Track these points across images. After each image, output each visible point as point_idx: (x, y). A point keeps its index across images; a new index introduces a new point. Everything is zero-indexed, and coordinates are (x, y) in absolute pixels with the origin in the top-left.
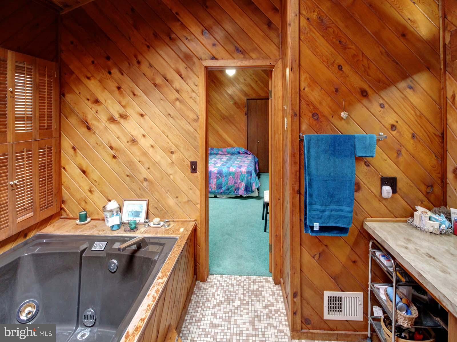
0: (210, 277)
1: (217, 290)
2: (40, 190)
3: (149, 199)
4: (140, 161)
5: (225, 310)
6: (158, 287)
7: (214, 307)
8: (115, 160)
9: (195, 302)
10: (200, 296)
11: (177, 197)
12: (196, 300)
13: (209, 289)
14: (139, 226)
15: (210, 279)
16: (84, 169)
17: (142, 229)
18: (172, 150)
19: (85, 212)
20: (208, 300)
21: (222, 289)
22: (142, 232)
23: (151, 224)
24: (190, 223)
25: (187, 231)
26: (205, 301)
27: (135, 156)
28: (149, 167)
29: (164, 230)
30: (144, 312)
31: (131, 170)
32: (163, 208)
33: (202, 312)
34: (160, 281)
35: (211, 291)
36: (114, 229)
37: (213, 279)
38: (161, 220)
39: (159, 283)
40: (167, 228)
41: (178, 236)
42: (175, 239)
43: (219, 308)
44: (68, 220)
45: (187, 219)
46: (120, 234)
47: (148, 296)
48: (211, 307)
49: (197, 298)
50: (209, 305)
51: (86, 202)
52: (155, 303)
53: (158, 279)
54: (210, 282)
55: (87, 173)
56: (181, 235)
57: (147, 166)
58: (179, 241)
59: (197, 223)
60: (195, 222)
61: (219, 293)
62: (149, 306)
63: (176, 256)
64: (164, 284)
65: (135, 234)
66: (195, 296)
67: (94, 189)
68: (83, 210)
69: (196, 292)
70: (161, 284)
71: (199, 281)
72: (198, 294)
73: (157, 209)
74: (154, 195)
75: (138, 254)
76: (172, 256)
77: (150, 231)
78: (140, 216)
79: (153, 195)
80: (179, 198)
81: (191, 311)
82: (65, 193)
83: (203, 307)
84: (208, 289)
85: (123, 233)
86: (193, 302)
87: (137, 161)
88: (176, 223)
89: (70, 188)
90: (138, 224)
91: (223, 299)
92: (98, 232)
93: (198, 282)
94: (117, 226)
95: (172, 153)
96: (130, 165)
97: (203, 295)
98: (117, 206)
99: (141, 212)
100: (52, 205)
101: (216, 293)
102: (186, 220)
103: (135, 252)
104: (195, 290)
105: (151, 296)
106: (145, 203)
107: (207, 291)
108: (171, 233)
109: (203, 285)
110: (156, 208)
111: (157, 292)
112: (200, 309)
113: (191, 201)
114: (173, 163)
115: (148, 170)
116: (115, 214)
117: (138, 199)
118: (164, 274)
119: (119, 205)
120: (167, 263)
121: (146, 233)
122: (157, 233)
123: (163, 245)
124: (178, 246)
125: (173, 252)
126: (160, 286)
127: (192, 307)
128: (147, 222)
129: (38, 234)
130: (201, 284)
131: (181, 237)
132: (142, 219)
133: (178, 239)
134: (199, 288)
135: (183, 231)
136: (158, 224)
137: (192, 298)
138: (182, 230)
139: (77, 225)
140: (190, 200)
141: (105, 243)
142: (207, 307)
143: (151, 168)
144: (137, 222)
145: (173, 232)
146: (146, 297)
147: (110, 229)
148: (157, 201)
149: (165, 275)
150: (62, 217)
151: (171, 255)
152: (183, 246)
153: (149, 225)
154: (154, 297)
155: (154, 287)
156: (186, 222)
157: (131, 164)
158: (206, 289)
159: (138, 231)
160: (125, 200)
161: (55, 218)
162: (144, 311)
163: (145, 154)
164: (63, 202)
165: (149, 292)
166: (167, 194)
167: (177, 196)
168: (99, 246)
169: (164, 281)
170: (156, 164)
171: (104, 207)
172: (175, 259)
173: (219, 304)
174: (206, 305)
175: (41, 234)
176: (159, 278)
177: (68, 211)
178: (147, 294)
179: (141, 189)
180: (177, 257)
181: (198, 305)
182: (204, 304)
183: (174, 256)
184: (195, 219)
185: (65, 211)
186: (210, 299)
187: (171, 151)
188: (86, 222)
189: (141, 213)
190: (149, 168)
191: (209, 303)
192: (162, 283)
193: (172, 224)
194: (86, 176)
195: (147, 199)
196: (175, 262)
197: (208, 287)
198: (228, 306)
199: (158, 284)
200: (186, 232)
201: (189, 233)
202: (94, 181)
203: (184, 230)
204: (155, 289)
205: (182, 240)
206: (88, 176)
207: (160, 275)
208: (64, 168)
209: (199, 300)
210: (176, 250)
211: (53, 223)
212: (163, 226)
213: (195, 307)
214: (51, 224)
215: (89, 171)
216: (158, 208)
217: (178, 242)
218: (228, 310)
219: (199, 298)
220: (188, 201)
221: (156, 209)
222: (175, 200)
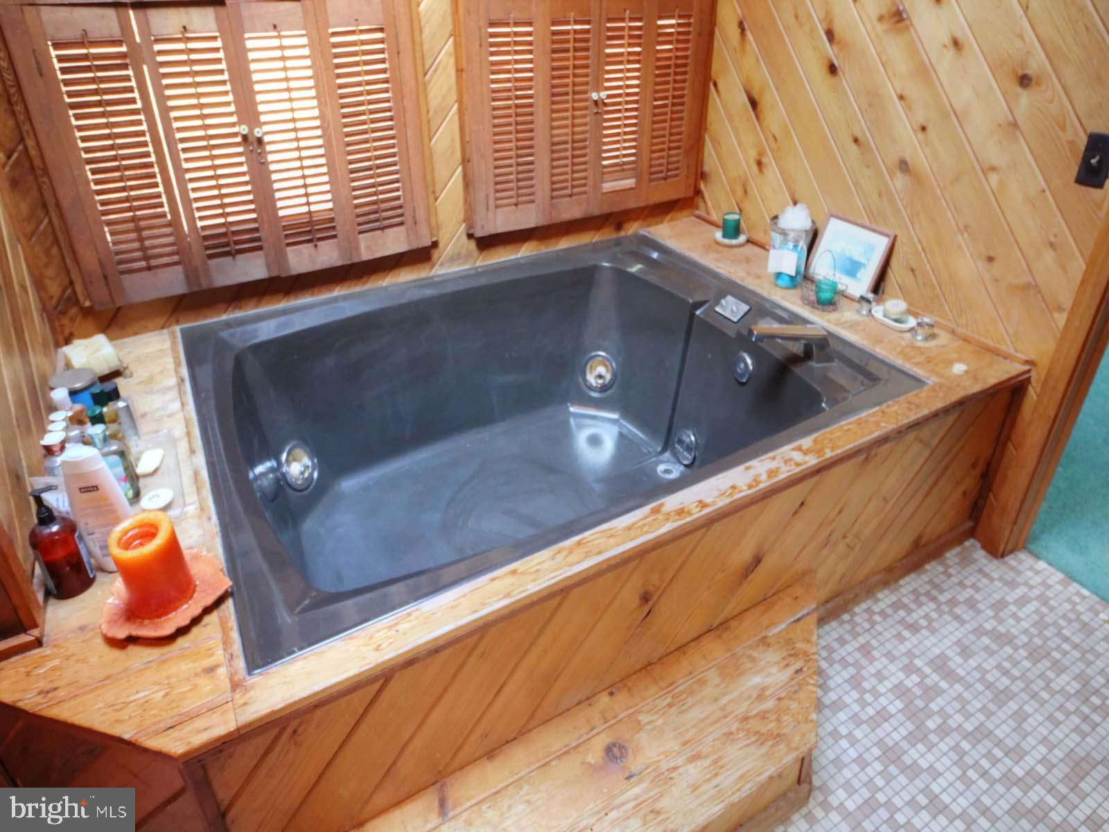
0: (1022, 555)
1: (1022, 602)
2: (653, 130)
3: (898, 233)
4: (901, 98)
5: (1006, 665)
6: (782, 465)
7: (979, 631)
8: (831, 80)
9: (931, 582)
10: (955, 580)
11: (990, 259)
12: (937, 581)
13: (998, 584)
14: (843, 303)
15: (1020, 562)
16: (756, 97)
17: (848, 313)
18: (1027, 72)
19: (736, 217)
20: (971, 604)
21: (1037, 611)
22: (843, 320)
23: (878, 311)
24: (1007, 362)
25: (976, 379)
26: (961, 598)
27: (891, 74)
28: (925, 124)
29: (903, 343)
30: (716, 493)
31: (869, 123)
32: (933, 277)
33: (934, 615)
34: (798, 456)
35: (998, 591)
36: (780, 282)
37: (1031, 568)
38: (910, 312)
39: (790, 460)
40: (919, 344)
41: (932, 380)
42: (919, 382)
43: (994, 647)
44: (703, 223)
45: (1003, 348)
46: (788, 301)
47: (748, 468)
48: (969, 627)
49: (943, 577)
50: (966, 617)
51: (746, 192)
52: (749, 492)
53: (794, 449)
54: (1013, 569)
55: (759, 107)
56: (943, 380)
57: (920, 117)
58: (924, 394)
59: (1033, 374)
60: (1026, 368)
61: (1021, 614)
62: (733, 487)
63: (883, 425)
64: (800, 469)
65: (823, 318)
66: (941, 569)
67: (769, 160)
68: (738, 211)
69: (949, 562)
70: (792, 463)
71: (978, 545)
72: (951, 571)
73: (915, 275)
74: (917, 226)
75: (799, 370)
76: (872, 419)
77: (864, 330)
78: (859, 275)
79: (912, 224)
80: (997, 266)
81: (903, 591)
82: (710, 154)
83: (945, 608)
84: (992, 580)
85: (793, 303)
86: (925, 578)
87: (893, 93)
88: (960, 342)
89: (719, 143)
90: (843, 294)
91: (1025, 639)
92: (745, 274)
93: (973, 545)
94: (787, 279)
95: (1025, 81)
96: (870, 105)
97: (968, 582)
98: (807, 224)
99: (864, 265)
100: (677, 175)
101: (1013, 608)
102: (997, 349)
103: (795, 359)
104: (952, 555)
105: (752, 472)
106: (882, 243)
107: (985, 581)
108: (919, 359)
109: (984, 561)
110: (913, 270)
111: (771, 473)
112: (932, 605)
113: (1040, 292)
114: (1015, 125)
115: (921, 136)
116: (791, 245)
117: (868, 223)
118: (818, 447)
119: (813, 222)
120: (846, 428)
121: (851, 327)
122: (879, 341)
123: (872, 378)
124: (910, 403)
125: (883, 412)
126: (788, 468)
127: (915, 585)
128: (868, 301)
129: (642, 232)
130: (980, 554)
131: (941, 386)
132: (860, 285)
133: (926, 388)
134: (965, 561)
135: (961, 373)
136: (896, 321)
137: (928, 567)
138: (959, 368)
139: (717, 243)
140: (1037, 285)
141: (745, 308)
142: (957, 618)
143: (931, 131)
144: (840, 287)
145: (929, 362)
146: (740, 468)
147: (773, 279)
148: (919, 248)
149: (820, 452)
150: (697, 212)
151: (873, 415)
152: (926, 412)
153: (870, 311)
154: (756, 481)
155: (774, 458)
156: (995, 352)
157: (873, 100)
158: (986, 575)
159: (834, 316)
160: (832, 216)
161: (682, 209)
162: (718, 490)
163: (924, 72)
164: (703, 176)
165: (753, 463)
166: (960, 237)
167: (992, 254)
168: (731, 309)
169: (806, 463)
170: (952, 115)
171: (776, 217)
172: (873, 432)
173: (1004, 639)
174: (958, 610)
175: (646, 234)
176: (799, 449)
177: (709, 204)
178: (747, 464)
179: (884, 193)
180: (884, 431)
181: (935, 593)
182: (953, 602)
183: (877, 424)
184: (1032, 357)
185: (705, 202)
186: (981, 606)
187: (1021, 72)
188: (734, 242)
189: (863, 270)
190: (924, 129)
191: (971, 613)
192: (798, 465)
193: (944, 338)
194: (757, 117)
195: (892, 234)
196: (868, 438)
197: (995, 575)
198: (1027, 664)
199: (787, 457)
200: (968, 383)
201: (977, 388)
202: (771, 136)
203: (967, 372)
204: (773, 465)
205: (937, 396)
206: (762, 116)
207: (806, 442)
208: (715, 85)
209: (944, 586)
210: (896, 412)
211: (677, 219)
212: (911, 330)
213: (922, 591)
214: (671, 220)
215: (765, 104)
216: (917, 273)
217: (916, 395)
218: (1016, 672)
219: (950, 582)
220: (1027, 287)
221: (911, 273)
222: (982, 265)
